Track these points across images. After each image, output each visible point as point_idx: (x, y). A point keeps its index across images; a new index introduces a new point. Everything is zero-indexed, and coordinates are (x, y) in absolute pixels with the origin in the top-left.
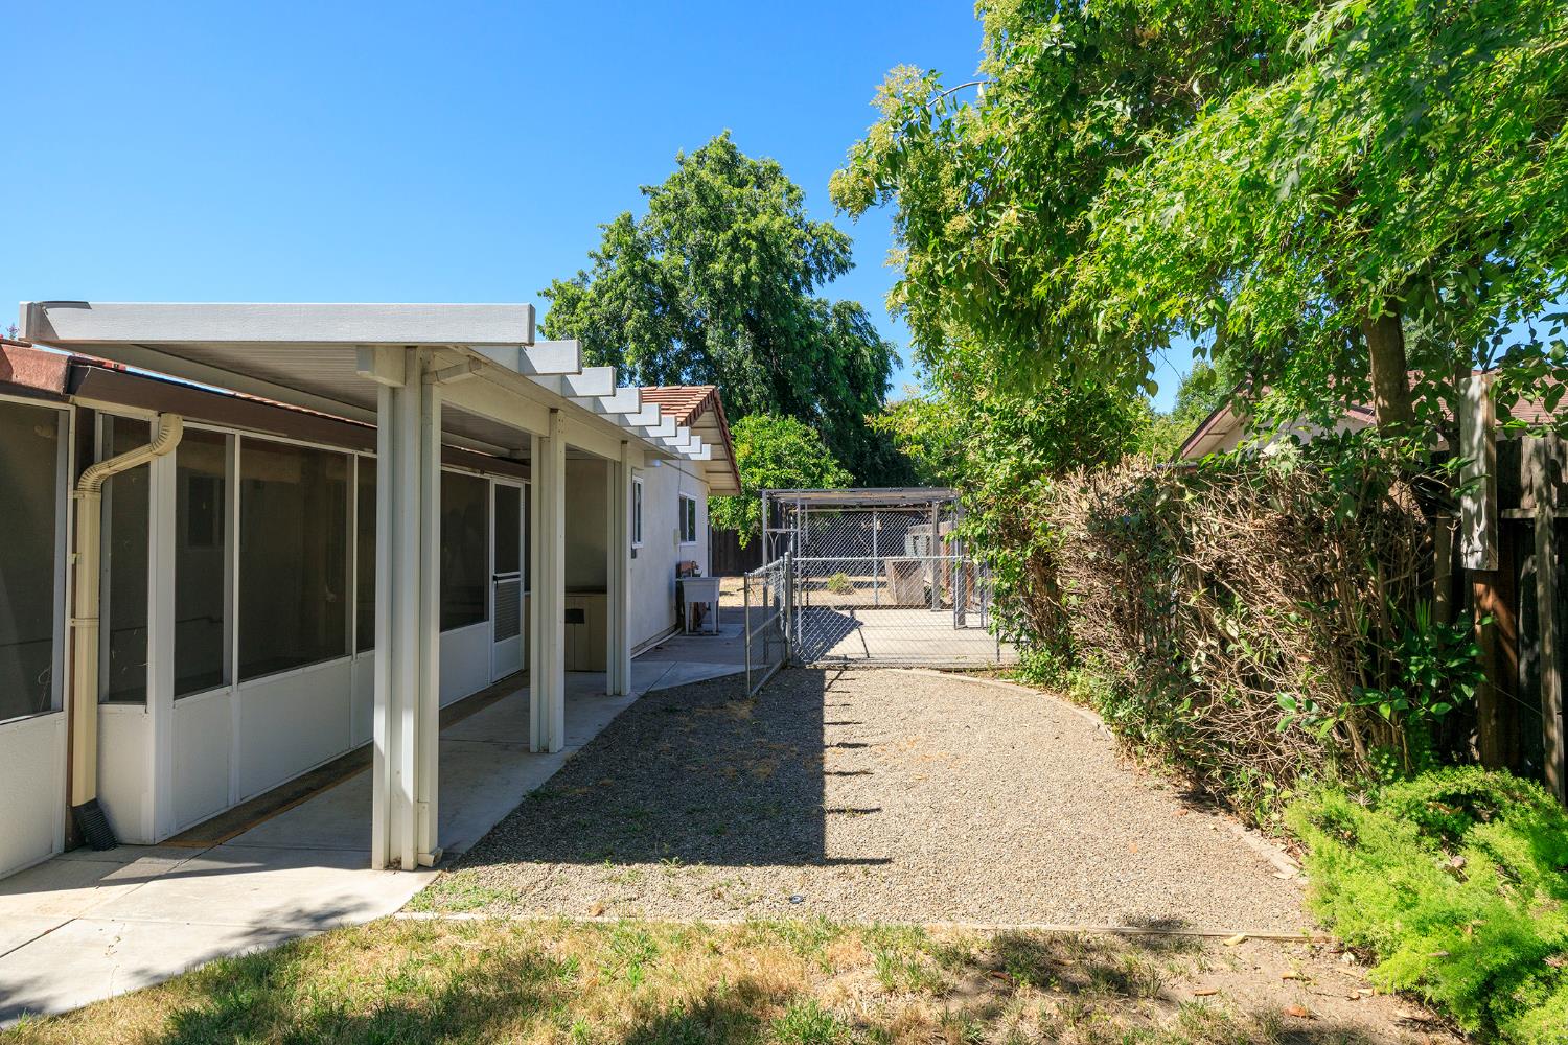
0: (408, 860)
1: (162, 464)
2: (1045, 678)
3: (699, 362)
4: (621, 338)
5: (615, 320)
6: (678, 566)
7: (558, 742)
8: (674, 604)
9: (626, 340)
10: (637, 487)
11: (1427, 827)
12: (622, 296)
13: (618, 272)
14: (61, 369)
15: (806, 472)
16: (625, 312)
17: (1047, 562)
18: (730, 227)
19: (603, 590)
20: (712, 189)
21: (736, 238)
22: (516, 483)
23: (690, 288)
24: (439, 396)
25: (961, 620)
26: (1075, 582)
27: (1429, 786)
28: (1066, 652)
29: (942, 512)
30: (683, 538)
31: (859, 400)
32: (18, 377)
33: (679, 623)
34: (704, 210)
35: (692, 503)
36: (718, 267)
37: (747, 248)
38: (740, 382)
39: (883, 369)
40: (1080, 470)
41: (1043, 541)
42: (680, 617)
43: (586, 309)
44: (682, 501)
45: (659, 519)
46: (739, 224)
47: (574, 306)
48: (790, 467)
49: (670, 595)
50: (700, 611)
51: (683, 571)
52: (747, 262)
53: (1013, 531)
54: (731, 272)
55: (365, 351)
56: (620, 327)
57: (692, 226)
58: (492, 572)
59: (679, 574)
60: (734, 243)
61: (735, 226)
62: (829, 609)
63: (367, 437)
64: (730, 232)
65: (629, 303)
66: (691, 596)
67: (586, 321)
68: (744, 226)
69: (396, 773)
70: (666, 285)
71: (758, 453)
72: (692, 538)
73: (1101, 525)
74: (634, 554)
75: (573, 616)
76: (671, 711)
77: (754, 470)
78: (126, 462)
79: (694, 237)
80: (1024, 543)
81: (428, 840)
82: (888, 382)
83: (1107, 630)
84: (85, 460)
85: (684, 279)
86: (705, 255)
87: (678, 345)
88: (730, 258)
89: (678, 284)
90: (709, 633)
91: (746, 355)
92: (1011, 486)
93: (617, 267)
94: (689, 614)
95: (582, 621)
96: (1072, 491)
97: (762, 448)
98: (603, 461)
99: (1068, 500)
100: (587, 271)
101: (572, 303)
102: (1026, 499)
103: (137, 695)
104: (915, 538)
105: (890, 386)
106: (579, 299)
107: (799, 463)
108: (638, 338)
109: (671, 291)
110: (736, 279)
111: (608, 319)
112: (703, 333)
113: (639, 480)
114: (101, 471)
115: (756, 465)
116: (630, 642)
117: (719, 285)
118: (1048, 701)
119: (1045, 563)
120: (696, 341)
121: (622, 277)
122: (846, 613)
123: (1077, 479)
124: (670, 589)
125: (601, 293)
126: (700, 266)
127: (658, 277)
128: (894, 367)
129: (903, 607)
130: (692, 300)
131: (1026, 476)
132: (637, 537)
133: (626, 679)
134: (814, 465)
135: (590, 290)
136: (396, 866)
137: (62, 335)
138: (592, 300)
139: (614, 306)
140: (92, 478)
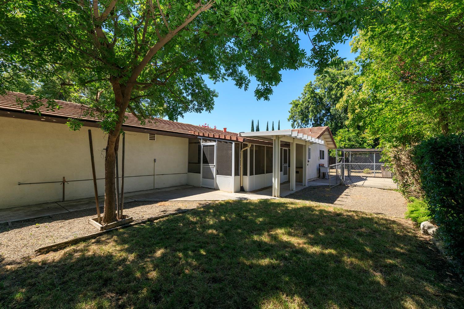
0: (277, 196)
1: (248, 149)
3: (329, 116)
4: (308, 112)
5: (307, 108)
6: (319, 165)
7: (294, 189)
8: (318, 172)
9: (309, 112)
10: (309, 149)
12: (309, 103)
13: (308, 97)
14: (243, 140)
15: (358, 142)
16: (309, 106)
18: (337, 82)
19: (302, 168)
20: (332, 73)
21: (339, 84)
22: (287, 149)
23: (326, 98)
24: (280, 140)
30: (321, 158)
32: (239, 141)
33: (319, 177)
34: (330, 78)
35: (323, 151)
36: (334, 92)
37: (342, 86)
38: (340, 119)
42: (320, 175)
43: (300, 107)
44: (320, 151)
45: (315, 155)
46: (340, 81)
47: (297, 106)
48: (353, 141)
49: (317, 170)
50: (324, 174)
51: (321, 166)
52: (341, 90)
54: (337, 93)
55: (273, 136)
56: (308, 109)
57: (327, 83)
58: (283, 164)
59: (319, 166)
60: (338, 86)
62: (360, 177)
63: (272, 144)
64: (337, 83)
65: (310, 104)
66: (322, 170)
67: (300, 109)
68: (341, 81)
69: (275, 186)
70: (320, 98)
71: (343, 138)
72: (323, 159)
74: (308, 161)
75: (297, 172)
76: (314, 188)
77: (342, 143)
78: (245, 149)
79: (327, 86)
81: (279, 194)
85: (325, 96)
86: (331, 89)
87: (324, 112)
88: (337, 90)
89: (323, 97)
90: (326, 179)
91: (342, 113)
93: (308, 96)
94: (321, 175)
95: (298, 173)
97: (345, 137)
98: (302, 145)
100: (301, 97)
101: (297, 105)
103: (247, 175)
106: (298, 104)
107: (356, 140)
108: (312, 111)
109: (321, 99)
110: (338, 95)
111: (305, 108)
112: (330, 108)
113: (310, 147)
114: (243, 150)
115: (343, 141)
116: (307, 178)
117: (333, 97)
120: (328, 110)
121: (309, 98)
122: (365, 178)
124: (317, 168)
125: (303, 102)
126: (329, 93)
127: (318, 97)
129: (384, 178)
130: (327, 101)
132: (309, 158)
133: (306, 184)
134: (361, 141)
135: (301, 102)
136: (275, 196)
137: (242, 136)
138: (301, 104)
139: (307, 105)
140: (242, 150)
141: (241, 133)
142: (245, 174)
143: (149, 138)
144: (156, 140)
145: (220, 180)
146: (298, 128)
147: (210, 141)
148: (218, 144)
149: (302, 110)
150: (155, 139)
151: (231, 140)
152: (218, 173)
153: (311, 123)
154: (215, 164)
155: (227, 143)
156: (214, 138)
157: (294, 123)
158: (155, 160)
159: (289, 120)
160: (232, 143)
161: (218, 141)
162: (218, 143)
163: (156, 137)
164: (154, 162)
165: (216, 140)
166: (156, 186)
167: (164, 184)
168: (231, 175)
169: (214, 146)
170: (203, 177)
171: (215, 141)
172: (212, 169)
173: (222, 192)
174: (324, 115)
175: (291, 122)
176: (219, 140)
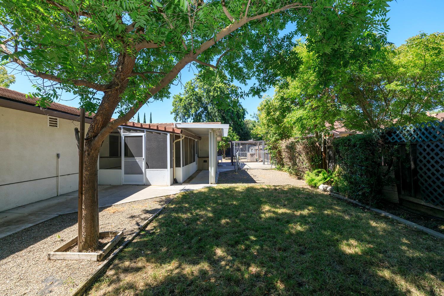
1: (181, 140)
2: (279, 169)
3: (206, 113)
4: (191, 108)
5: (190, 104)
11: (316, 175)
12: (191, 99)
16: (192, 103)
17: (280, 151)
21: (215, 88)
25: (264, 163)
26: (284, 154)
27: (316, 171)
28: (283, 165)
29: (259, 144)
31: (239, 120)
32: (175, 132)
36: (211, 94)
37: (217, 90)
38: (215, 117)
39: (244, 114)
40: (284, 139)
41: (280, 149)
43: (183, 102)
47: (181, 101)
52: (217, 93)
53: (275, 148)
60: (215, 89)
61: (215, 85)
64: (214, 87)
65: (193, 100)
67: (184, 104)
69: (211, 174)
70: (199, 96)
73: (287, 147)
78: (178, 140)
80: (276, 149)
81: (215, 181)
82: (245, 117)
83: (288, 160)
84: (173, 141)
85: (204, 96)
88: (214, 92)
89: (202, 96)
91: (216, 112)
92: (275, 141)
95: (207, 162)
96: (283, 142)
99: (283, 143)
102: (277, 143)
103: (180, 167)
104: (252, 149)
105: (245, 118)
106: (182, 99)
109: (200, 98)
117: (211, 97)
118: (280, 172)
119: (280, 152)
120: (206, 108)
123: (284, 141)
125: (186, 98)
128: (246, 114)
130: (205, 100)
131: (277, 140)
134: (232, 135)
135: (184, 98)
136: (212, 184)
137: (178, 127)
138: (184, 100)
139: (189, 101)
140: (175, 142)
141: (177, 125)
142: (178, 165)
143: (49, 124)
144: (58, 127)
145: (151, 174)
146: (180, 121)
147: (136, 131)
148: (147, 135)
149: (185, 105)
150: (58, 125)
151: (165, 131)
152: (148, 167)
153: (192, 118)
154: (143, 157)
155: (160, 134)
156: (142, 127)
157: (176, 117)
158: (58, 156)
159: (172, 113)
160: (166, 134)
161: (146, 131)
162: (147, 133)
163: (58, 123)
164: (56, 157)
165: (145, 130)
166: (61, 192)
167: (71, 187)
168: (166, 168)
169: (142, 136)
170: (126, 173)
171: (143, 132)
172: (139, 163)
173: (153, 186)
174: (203, 112)
175: (173, 115)
176: (149, 130)
